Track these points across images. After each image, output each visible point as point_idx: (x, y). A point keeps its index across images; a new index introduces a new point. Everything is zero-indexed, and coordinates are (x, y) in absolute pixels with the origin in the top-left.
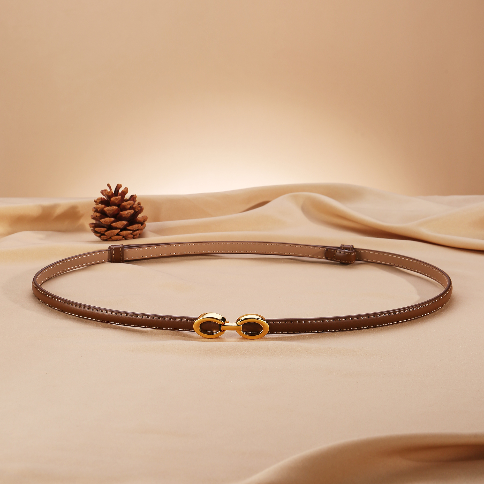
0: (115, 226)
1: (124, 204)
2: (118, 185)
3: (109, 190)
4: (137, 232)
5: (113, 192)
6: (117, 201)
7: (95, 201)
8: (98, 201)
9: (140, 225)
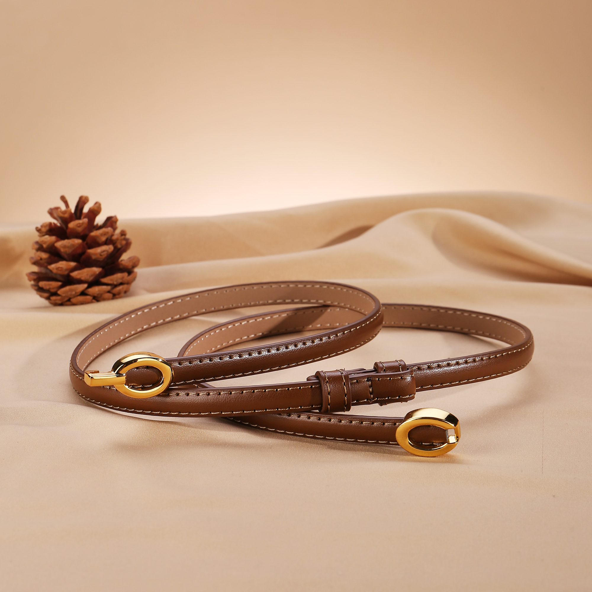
0: (78, 277)
1: (94, 233)
2: (81, 198)
3: (63, 207)
4: (121, 287)
5: (73, 211)
6: (80, 229)
7: (38, 230)
8: (44, 230)
9: (126, 274)
